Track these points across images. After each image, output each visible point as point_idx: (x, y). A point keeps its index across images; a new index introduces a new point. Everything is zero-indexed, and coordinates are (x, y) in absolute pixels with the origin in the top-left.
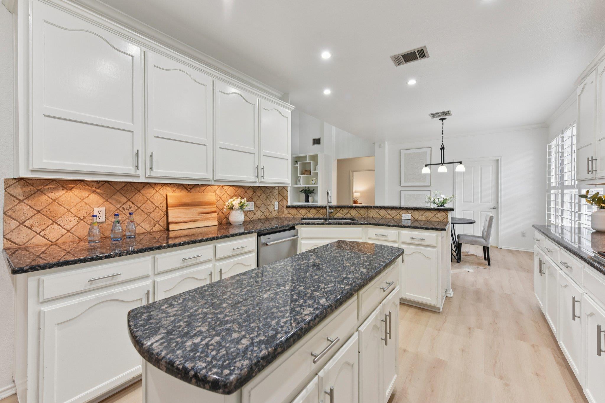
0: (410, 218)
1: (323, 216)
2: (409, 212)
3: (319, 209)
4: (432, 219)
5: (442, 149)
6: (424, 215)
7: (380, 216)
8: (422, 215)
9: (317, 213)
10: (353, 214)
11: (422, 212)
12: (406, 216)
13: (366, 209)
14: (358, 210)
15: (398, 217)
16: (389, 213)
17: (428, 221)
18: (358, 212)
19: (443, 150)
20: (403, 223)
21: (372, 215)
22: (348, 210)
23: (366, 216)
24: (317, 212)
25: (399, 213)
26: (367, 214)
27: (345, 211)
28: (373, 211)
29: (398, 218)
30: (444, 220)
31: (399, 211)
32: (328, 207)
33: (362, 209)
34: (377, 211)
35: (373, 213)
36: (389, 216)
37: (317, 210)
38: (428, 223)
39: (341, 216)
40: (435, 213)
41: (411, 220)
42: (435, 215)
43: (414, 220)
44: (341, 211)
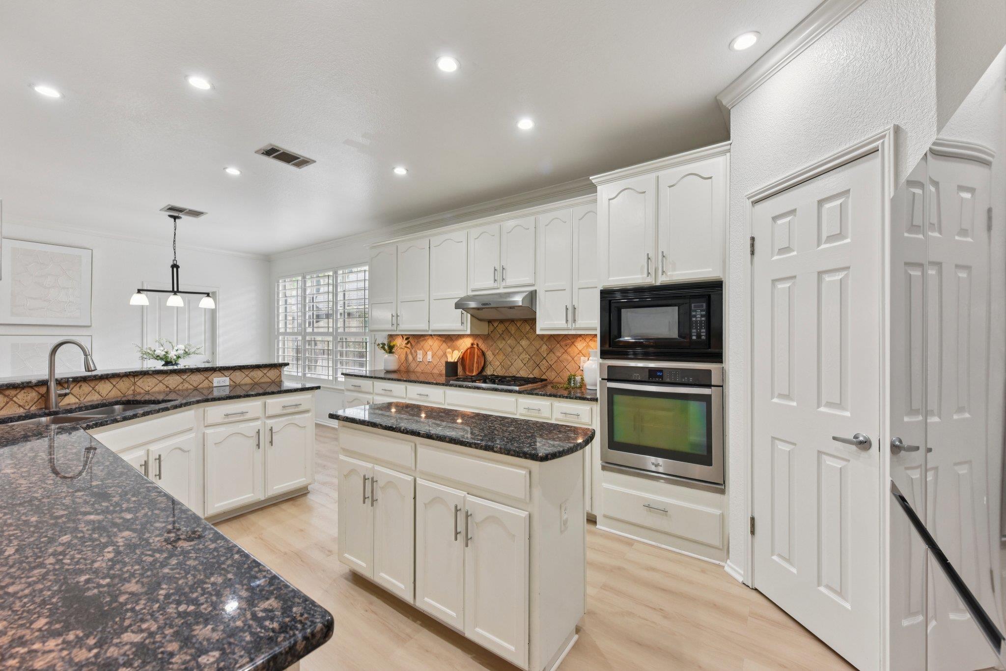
0: (228, 384)
1: (27, 407)
2: (226, 373)
3: (12, 392)
4: (262, 380)
5: (175, 266)
6: (250, 375)
7: (167, 387)
8: (247, 376)
9: (7, 403)
10: (104, 393)
11: (247, 372)
12: (221, 381)
13: (132, 379)
14: (114, 381)
15: (206, 384)
16: (188, 379)
17: (256, 384)
18: (114, 386)
19: (175, 269)
20: (216, 393)
21: (147, 389)
22: (92, 384)
23: (130, 392)
24: (6, 399)
25: (207, 378)
26: (133, 388)
27: (86, 388)
28: (149, 380)
29: (206, 386)
30: (277, 380)
31: (207, 374)
32: (52, 385)
33: (124, 379)
34: (160, 378)
35: (150, 384)
36: (186, 385)
37: (7, 396)
38: (255, 386)
39: (77, 400)
40: (265, 371)
41: (230, 386)
42: (265, 374)
43: (234, 386)
44: (76, 390)
